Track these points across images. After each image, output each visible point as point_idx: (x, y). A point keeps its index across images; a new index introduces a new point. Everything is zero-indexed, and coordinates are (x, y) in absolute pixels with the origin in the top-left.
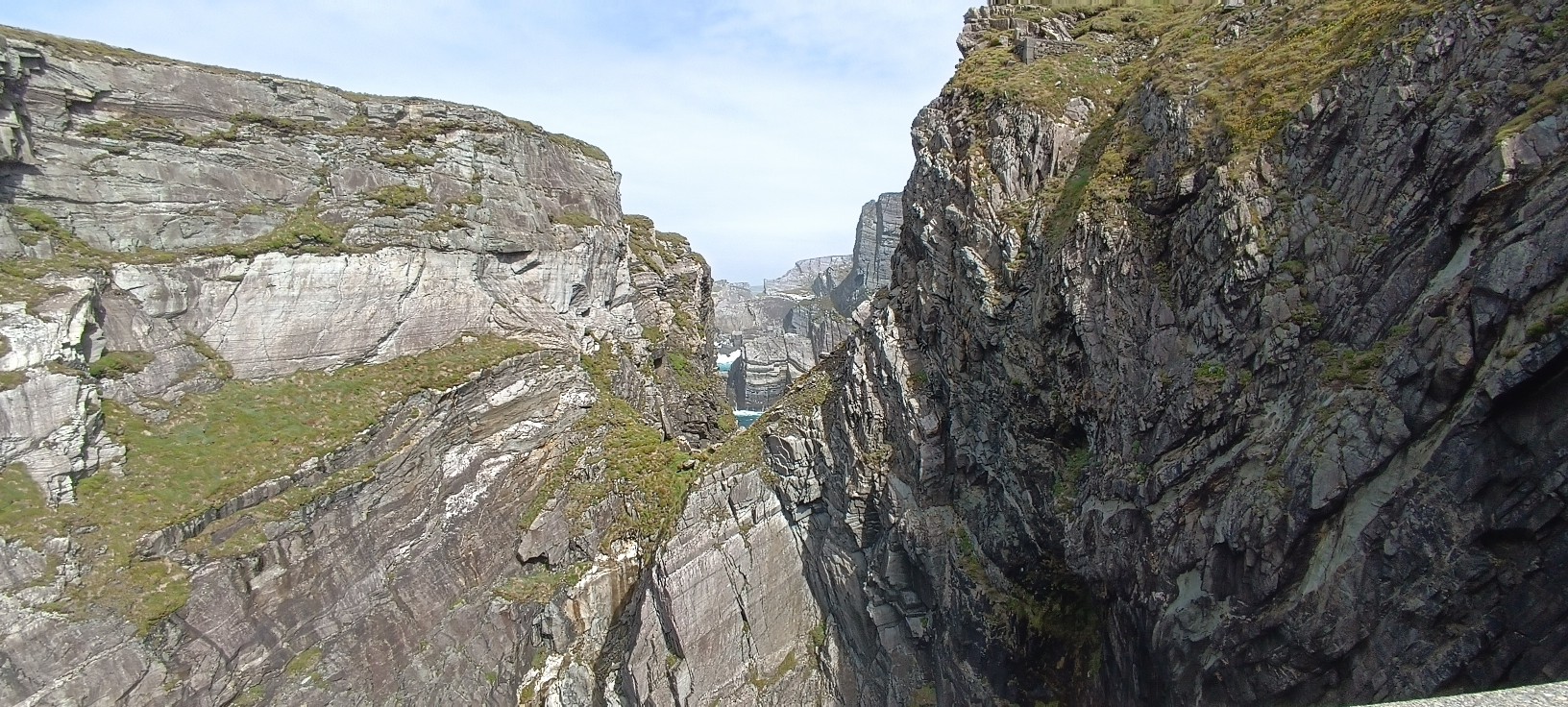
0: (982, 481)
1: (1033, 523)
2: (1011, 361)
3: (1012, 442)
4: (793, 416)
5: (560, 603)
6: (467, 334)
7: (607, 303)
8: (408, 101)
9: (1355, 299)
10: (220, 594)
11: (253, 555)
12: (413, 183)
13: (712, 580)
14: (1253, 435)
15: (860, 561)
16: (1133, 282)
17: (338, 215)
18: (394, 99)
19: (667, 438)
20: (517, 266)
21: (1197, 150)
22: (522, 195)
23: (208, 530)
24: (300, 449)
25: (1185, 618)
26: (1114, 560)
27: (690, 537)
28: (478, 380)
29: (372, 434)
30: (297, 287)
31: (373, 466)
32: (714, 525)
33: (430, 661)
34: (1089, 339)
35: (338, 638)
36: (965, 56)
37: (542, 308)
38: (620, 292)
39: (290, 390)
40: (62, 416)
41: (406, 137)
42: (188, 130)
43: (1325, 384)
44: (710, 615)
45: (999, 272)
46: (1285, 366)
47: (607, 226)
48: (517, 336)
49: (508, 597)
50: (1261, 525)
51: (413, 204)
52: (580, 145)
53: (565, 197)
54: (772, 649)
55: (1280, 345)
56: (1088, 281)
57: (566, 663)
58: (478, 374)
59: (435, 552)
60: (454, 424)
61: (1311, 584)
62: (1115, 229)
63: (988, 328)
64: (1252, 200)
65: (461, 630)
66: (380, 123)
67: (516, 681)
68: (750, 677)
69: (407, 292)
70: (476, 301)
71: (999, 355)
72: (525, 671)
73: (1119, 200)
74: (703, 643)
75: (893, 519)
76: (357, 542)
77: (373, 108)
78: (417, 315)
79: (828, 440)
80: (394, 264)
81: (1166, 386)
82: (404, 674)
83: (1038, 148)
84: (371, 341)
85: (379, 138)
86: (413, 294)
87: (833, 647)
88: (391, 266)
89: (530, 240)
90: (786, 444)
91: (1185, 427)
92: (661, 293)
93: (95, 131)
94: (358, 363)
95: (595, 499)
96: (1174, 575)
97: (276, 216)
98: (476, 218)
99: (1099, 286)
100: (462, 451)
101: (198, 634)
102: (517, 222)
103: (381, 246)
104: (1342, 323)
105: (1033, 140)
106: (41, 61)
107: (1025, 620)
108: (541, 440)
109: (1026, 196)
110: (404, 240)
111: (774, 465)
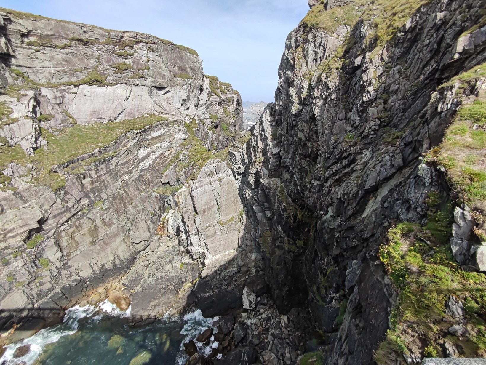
0: (288, 171)
1: (300, 186)
2: (300, 130)
3: (298, 158)
4: (237, 145)
5: (173, 196)
6: (146, 114)
7: (195, 106)
8: (124, 32)
9: (402, 110)
10: (74, 184)
11: (82, 174)
12: (127, 62)
13: (208, 194)
14: (358, 161)
15: (253, 192)
16: (335, 102)
17: (103, 73)
18: (120, 31)
19: (209, 150)
20: (163, 92)
21: (366, 47)
22: (164, 67)
23: (70, 166)
24: (94, 146)
25: (328, 221)
26: (314, 200)
27: (201, 180)
28: (148, 128)
29: (115, 143)
30: (93, 96)
31: (116, 152)
32: (210, 177)
33: (134, 207)
34: (319, 123)
35: (107, 199)
36: (311, 9)
37: (171, 106)
38: (200, 103)
39: (92, 128)
40: (29, 132)
41: (124, 46)
42: (57, 43)
43: (383, 144)
44: (207, 203)
45: (300, 98)
46: (371, 136)
47: (196, 79)
48: (162, 115)
49: (158, 193)
50: (350, 193)
51: (127, 70)
52: (187, 49)
53: (181, 68)
54: (226, 215)
55: (371, 128)
56: (322, 101)
57: (174, 212)
58: (148, 127)
59: (136, 179)
60: (141, 141)
61: (364, 215)
62: (333, 81)
63: (293, 118)
64: (376, 68)
65: (143, 200)
66: (115, 40)
67: (160, 216)
68: (219, 222)
69: (127, 99)
70: (149, 103)
71: (296, 128)
72: (163, 213)
73: (337, 69)
74: (204, 211)
75: (261, 180)
76: (112, 174)
77: (112, 34)
78: (130, 107)
79: (247, 154)
80: (122, 90)
81: (336, 142)
82: (126, 210)
83: (321, 48)
84: (116, 115)
85: (116, 46)
86: (129, 100)
87: (245, 217)
88: (120, 90)
89: (166, 83)
90: (234, 155)
91: (337, 157)
92: (219, 104)
93: (30, 44)
94: (113, 121)
95: (185, 167)
96: (328, 207)
97: (85, 73)
98: (148, 75)
99: (324, 104)
100: (144, 150)
101: (69, 193)
102: (162, 77)
103: (117, 84)
104: (395, 120)
105: (320, 45)
106: (9, 19)
107: (296, 215)
108: (169, 149)
109: (314, 68)
110: (124, 82)
111: (231, 161)
